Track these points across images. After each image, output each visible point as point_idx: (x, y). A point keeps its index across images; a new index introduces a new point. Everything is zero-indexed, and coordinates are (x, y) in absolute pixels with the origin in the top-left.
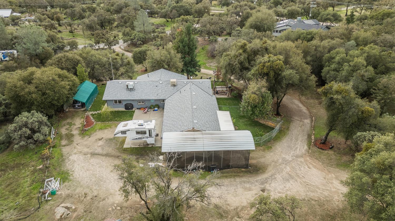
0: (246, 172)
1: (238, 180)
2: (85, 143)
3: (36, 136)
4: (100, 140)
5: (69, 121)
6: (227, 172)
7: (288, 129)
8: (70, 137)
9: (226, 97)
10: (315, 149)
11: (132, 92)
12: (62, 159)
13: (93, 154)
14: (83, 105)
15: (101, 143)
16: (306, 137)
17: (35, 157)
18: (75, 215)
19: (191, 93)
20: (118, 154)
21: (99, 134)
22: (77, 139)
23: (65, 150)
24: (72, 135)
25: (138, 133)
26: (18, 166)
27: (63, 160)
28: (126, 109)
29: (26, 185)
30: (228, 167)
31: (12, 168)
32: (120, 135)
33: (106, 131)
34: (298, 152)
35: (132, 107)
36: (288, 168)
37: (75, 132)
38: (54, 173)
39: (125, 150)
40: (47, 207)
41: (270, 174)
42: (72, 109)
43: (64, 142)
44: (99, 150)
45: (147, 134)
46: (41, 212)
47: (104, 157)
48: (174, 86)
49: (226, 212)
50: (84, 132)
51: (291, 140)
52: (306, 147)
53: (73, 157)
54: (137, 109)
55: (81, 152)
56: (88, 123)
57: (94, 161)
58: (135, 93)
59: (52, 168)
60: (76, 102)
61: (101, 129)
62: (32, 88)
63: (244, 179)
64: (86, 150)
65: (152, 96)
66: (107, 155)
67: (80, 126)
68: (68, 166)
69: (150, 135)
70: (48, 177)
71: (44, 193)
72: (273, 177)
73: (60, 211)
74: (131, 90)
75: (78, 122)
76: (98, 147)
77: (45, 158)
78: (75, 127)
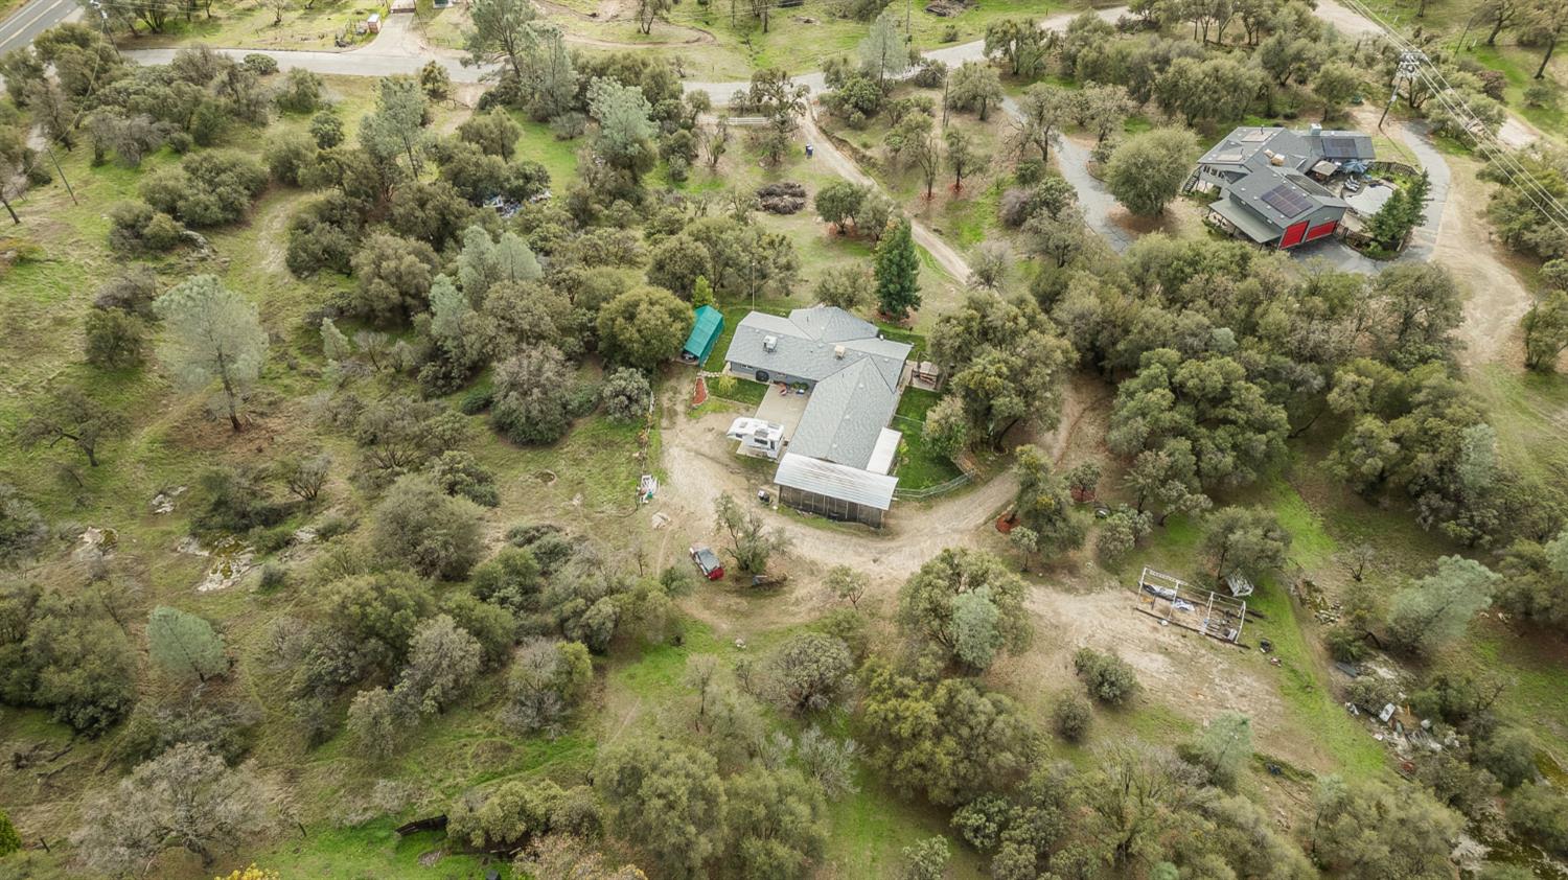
0: (872, 532)
1: (855, 540)
2: (690, 431)
3: (634, 408)
4: (710, 430)
5: (673, 383)
6: (850, 527)
7: (986, 483)
8: (672, 414)
9: (931, 389)
10: (991, 526)
11: (771, 356)
12: (660, 451)
13: (698, 453)
14: (696, 358)
15: (710, 436)
16: (999, 504)
17: (630, 436)
18: (670, 528)
19: (858, 383)
20: (728, 461)
21: (711, 420)
22: (681, 419)
23: (666, 436)
24: (676, 413)
25: (757, 441)
26: (611, 444)
27: (662, 453)
28: (757, 378)
29: (623, 476)
30: (853, 519)
31: (605, 446)
32: (734, 437)
33: (720, 416)
34: (962, 526)
35: (767, 379)
36: (928, 542)
37: (680, 408)
38: (651, 470)
39: (738, 457)
40: (644, 511)
41: (898, 544)
42: (679, 360)
43: (665, 423)
44: (705, 449)
45: (769, 446)
46: (638, 515)
47: (710, 462)
48: (840, 358)
49: (819, 571)
50: (692, 411)
51: (974, 502)
52: (982, 521)
53: (674, 451)
54: (775, 382)
55: (683, 445)
56: (697, 397)
57: (698, 463)
58: (774, 357)
59: (648, 461)
60: (685, 352)
61: (714, 411)
62: (631, 332)
63: (862, 541)
64: (690, 443)
65: (800, 373)
66: (713, 459)
67: (687, 397)
68: (667, 463)
69: (773, 447)
70: (645, 473)
71: (641, 494)
72: (899, 549)
73: (656, 520)
74: (770, 351)
75: (686, 388)
76: (706, 442)
77: (641, 445)
78: (682, 398)
